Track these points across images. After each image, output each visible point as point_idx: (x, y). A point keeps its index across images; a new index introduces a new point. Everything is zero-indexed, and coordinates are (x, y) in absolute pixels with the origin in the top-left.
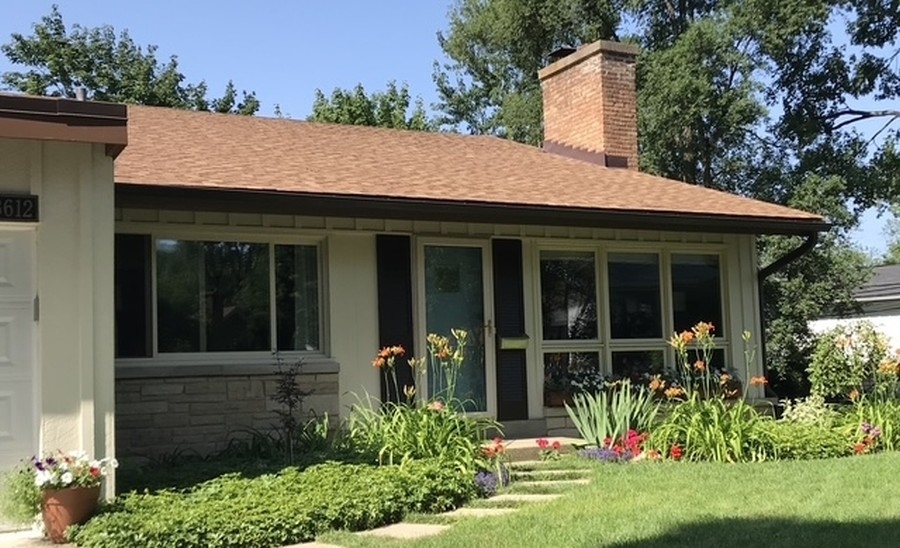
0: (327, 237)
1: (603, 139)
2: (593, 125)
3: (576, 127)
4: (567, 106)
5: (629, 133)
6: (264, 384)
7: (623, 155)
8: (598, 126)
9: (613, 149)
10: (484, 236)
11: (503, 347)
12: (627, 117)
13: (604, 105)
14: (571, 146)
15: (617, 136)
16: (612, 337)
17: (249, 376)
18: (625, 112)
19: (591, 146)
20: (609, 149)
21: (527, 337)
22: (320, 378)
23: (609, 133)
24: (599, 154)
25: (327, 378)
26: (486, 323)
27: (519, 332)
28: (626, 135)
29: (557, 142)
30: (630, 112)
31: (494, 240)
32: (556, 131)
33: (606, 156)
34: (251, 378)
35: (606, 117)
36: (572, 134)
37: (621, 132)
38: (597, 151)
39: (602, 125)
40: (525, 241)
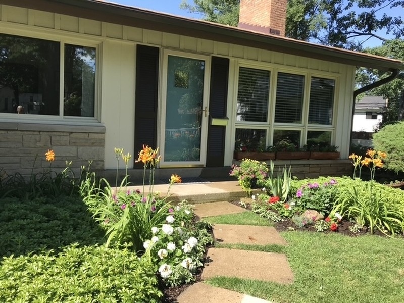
0: (102, 43)
1: (269, 20)
2: (265, 14)
3: (256, 15)
4: (252, 5)
5: (282, 19)
6: (51, 137)
7: (278, 29)
8: (267, 14)
9: (274, 26)
10: (207, 54)
11: (212, 124)
12: (282, 11)
13: (272, 3)
14: (252, 25)
15: (277, 20)
16: (275, 121)
17: (40, 132)
18: (281, 8)
19: (263, 24)
20: (272, 26)
21: (228, 119)
22: (92, 136)
23: (273, 17)
24: (267, 28)
25: (96, 136)
26: (204, 109)
27: (223, 115)
28: (280, 20)
29: (245, 23)
30: (283, 8)
31: (213, 57)
32: (245, 18)
33: (270, 30)
34: (41, 133)
35: (272, 9)
36: (253, 18)
37: (279, 18)
38: (266, 27)
39: (270, 13)
40: (232, 60)
